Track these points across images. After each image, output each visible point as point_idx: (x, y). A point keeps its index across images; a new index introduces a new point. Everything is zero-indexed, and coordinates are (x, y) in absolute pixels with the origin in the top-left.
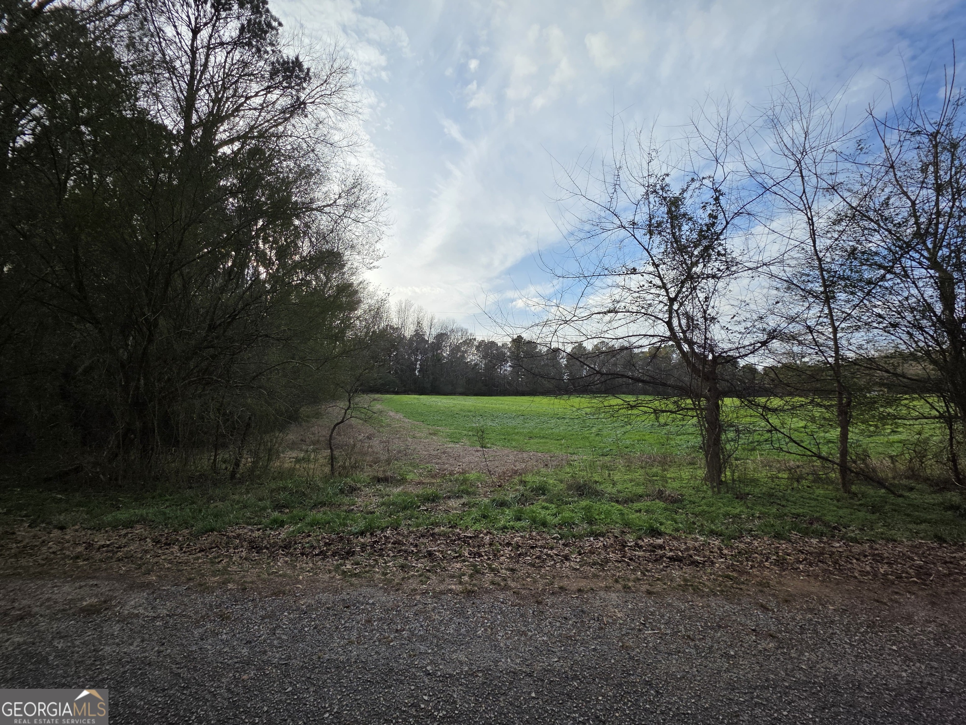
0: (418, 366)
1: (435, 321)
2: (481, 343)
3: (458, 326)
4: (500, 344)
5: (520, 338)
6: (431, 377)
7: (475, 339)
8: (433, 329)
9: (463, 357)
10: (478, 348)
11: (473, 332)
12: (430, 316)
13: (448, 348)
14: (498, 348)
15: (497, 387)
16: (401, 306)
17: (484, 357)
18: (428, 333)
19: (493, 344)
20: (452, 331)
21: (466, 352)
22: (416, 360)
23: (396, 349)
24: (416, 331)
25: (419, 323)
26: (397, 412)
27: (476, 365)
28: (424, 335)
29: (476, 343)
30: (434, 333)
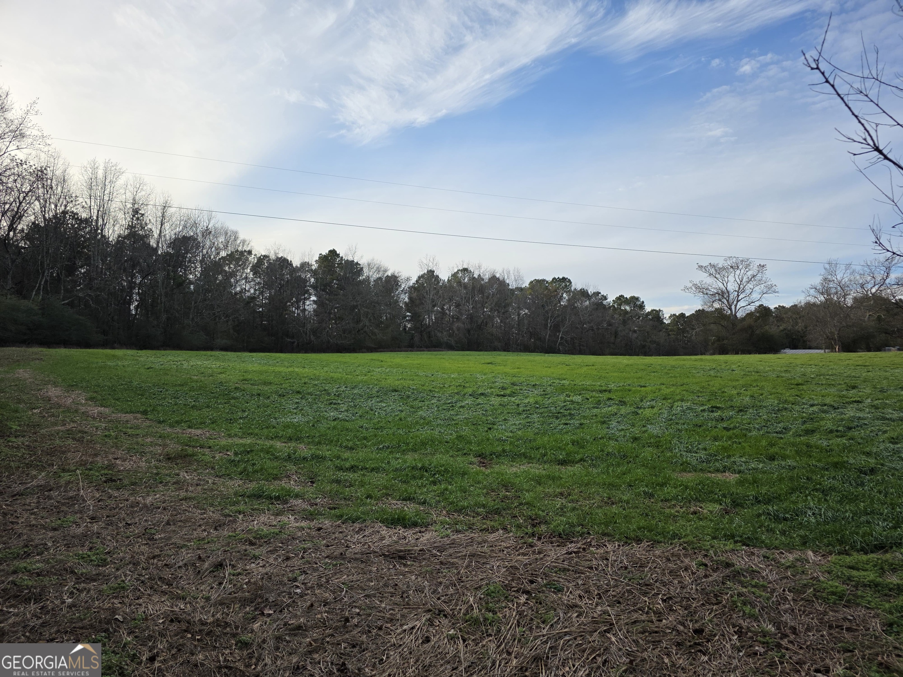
0: (135, 297)
1: (170, 211)
2: (261, 260)
3: (219, 225)
4: (296, 263)
5: (333, 253)
6: (164, 317)
7: (250, 252)
8: (167, 226)
9: (226, 284)
10: (256, 269)
11: (247, 238)
12: (160, 201)
13: (198, 265)
14: (294, 270)
15: (293, 337)
16: (95, 169)
17: (268, 285)
18: (156, 235)
19: (284, 263)
20: (207, 232)
21: (233, 274)
22: (132, 286)
23: (88, 260)
24: (131, 227)
25: (136, 211)
26: (71, 387)
27: (253, 298)
28: (147, 236)
29: (252, 259)
30: (169, 233)
